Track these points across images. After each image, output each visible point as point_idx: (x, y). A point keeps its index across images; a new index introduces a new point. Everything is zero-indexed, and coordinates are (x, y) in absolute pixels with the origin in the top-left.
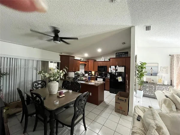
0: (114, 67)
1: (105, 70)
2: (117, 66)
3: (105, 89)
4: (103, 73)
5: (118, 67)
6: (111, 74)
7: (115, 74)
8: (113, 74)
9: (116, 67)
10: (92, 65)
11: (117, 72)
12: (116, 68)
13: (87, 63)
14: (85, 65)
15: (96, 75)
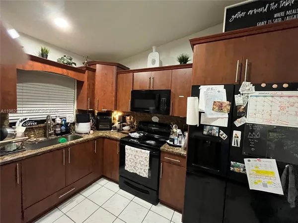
0: (219, 92)
1: (163, 107)
2: (247, 87)
3: (161, 197)
4: (155, 119)
5: (248, 94)
6: (196, 133)
7: (224, 136)
8: (210, 136)
9: (232, 91)
10: (111, 88)
11: (238, 123)
12: (239, 100)
13: (84, 77)
14: (80, 84)
15: (126, 128)
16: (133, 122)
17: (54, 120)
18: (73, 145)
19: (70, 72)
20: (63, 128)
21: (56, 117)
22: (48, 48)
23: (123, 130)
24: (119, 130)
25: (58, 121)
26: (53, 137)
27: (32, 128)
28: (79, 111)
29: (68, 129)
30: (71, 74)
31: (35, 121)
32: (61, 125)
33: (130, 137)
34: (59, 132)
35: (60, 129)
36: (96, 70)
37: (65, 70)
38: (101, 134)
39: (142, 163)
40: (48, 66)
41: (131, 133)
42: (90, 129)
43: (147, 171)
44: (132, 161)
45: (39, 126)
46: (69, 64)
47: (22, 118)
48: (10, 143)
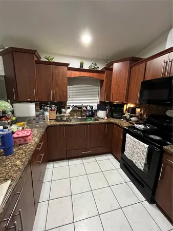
4: (170, 113)
10: (123, 82)
14: (102, 82)
15: (134, 119)
16: (143, 115)
17: (86, 107)
18: (94, 124)
19: (94, 74)
20: (90, 113)
21: (88, 105)
22: (83, 61)
23: (131, 120)
24: (128, 120)
25: (89, 108)
26: (85, 117)
27: (76, 111)
28: (100, 102)
29: (93, 114)
30: (95, 75)
31: (78, 107)
32: (89, 111)
33: (134, 128)
34: (88, 115)
35: (88, 113)
36: (113, 69)
37: (91, 73)
38: (112, 120)
39: (139, 155)
40: (82, 73)
41: (137, 124)
42: (105, 115)
43: (143, 165)
44: (130, 149)
45: (78, 110)
46: (95, 68)
47: (72, 105)
48: (64, 116)
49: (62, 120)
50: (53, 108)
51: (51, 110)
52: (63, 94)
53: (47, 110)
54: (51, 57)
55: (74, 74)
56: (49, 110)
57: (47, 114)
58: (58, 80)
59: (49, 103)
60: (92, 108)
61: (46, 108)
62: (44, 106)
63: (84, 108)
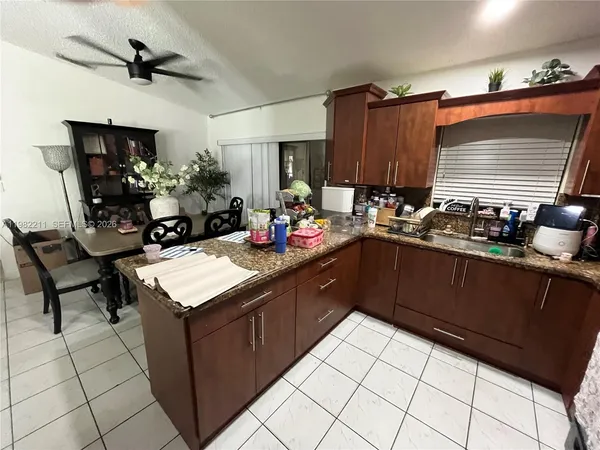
17: (497, 210)
20: (507, 228)
21: (505, 204)
25: (505, 214)
27: (455, 215)
29: (518, 233)
31: (465, 207)
32: (504, 221)
34: (496, 234)
35: (499, 229)
45: (468, 216)
47: (448, 198)
48: (405, 222)
49: (399, 231)
50: (391, 201)
51: (386, 205)
52: (416, 170)
53: (377, 203)
54: (405, 87)
55: (460, 115)
56: (381, 205)
57: (373, 211)
58: (408, 136)
59: (388, 188)
60: (518, 214)
61: (376, 199)
62: (375, 195)
63: (489, 212)
